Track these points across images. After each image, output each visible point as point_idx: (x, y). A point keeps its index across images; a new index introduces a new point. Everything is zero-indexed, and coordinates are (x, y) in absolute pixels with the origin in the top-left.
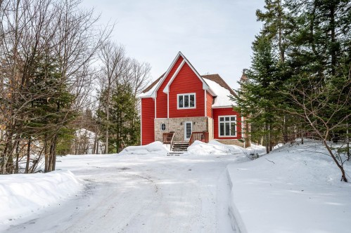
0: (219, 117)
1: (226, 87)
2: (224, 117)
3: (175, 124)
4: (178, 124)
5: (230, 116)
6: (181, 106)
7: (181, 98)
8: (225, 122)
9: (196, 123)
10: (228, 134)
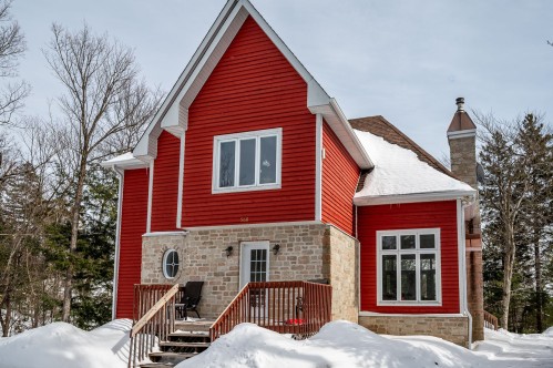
0: (380, 235)
1: (406, 143)
2: (398, 234)
3: (207, 251)
4: (219, 252)
5: (417, 233)
6: (226, 180)
7: (228, 149)
8: (399, 252)
9: (284, 251)
10: (409, 295)
